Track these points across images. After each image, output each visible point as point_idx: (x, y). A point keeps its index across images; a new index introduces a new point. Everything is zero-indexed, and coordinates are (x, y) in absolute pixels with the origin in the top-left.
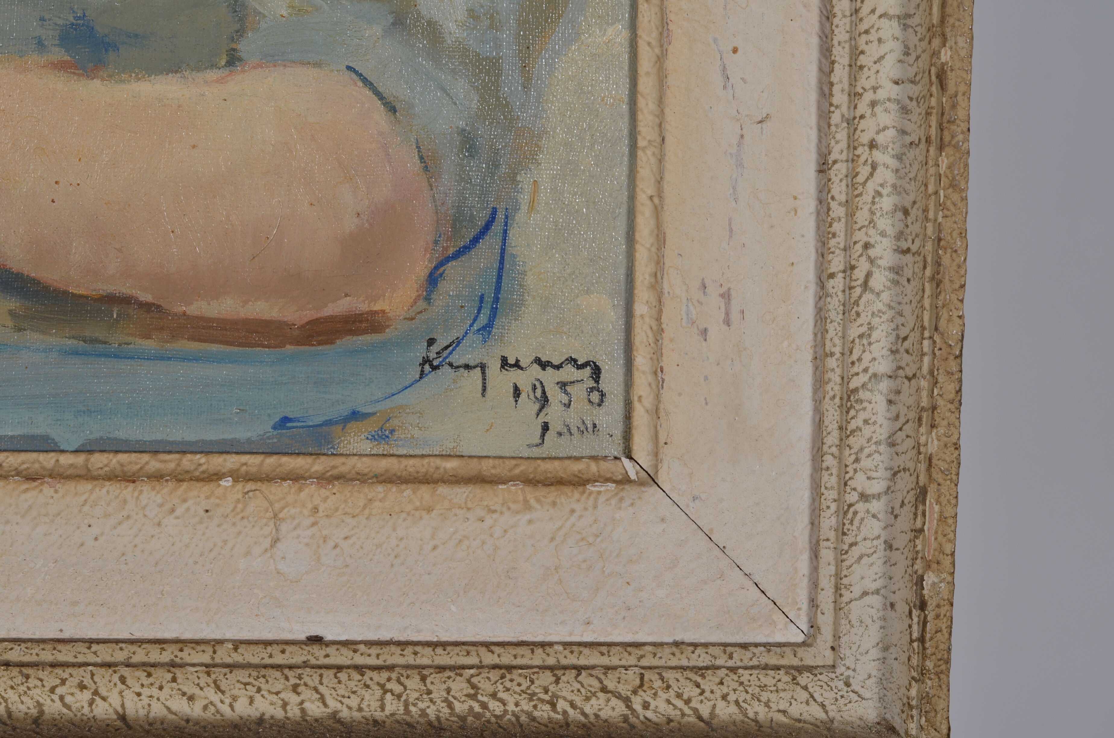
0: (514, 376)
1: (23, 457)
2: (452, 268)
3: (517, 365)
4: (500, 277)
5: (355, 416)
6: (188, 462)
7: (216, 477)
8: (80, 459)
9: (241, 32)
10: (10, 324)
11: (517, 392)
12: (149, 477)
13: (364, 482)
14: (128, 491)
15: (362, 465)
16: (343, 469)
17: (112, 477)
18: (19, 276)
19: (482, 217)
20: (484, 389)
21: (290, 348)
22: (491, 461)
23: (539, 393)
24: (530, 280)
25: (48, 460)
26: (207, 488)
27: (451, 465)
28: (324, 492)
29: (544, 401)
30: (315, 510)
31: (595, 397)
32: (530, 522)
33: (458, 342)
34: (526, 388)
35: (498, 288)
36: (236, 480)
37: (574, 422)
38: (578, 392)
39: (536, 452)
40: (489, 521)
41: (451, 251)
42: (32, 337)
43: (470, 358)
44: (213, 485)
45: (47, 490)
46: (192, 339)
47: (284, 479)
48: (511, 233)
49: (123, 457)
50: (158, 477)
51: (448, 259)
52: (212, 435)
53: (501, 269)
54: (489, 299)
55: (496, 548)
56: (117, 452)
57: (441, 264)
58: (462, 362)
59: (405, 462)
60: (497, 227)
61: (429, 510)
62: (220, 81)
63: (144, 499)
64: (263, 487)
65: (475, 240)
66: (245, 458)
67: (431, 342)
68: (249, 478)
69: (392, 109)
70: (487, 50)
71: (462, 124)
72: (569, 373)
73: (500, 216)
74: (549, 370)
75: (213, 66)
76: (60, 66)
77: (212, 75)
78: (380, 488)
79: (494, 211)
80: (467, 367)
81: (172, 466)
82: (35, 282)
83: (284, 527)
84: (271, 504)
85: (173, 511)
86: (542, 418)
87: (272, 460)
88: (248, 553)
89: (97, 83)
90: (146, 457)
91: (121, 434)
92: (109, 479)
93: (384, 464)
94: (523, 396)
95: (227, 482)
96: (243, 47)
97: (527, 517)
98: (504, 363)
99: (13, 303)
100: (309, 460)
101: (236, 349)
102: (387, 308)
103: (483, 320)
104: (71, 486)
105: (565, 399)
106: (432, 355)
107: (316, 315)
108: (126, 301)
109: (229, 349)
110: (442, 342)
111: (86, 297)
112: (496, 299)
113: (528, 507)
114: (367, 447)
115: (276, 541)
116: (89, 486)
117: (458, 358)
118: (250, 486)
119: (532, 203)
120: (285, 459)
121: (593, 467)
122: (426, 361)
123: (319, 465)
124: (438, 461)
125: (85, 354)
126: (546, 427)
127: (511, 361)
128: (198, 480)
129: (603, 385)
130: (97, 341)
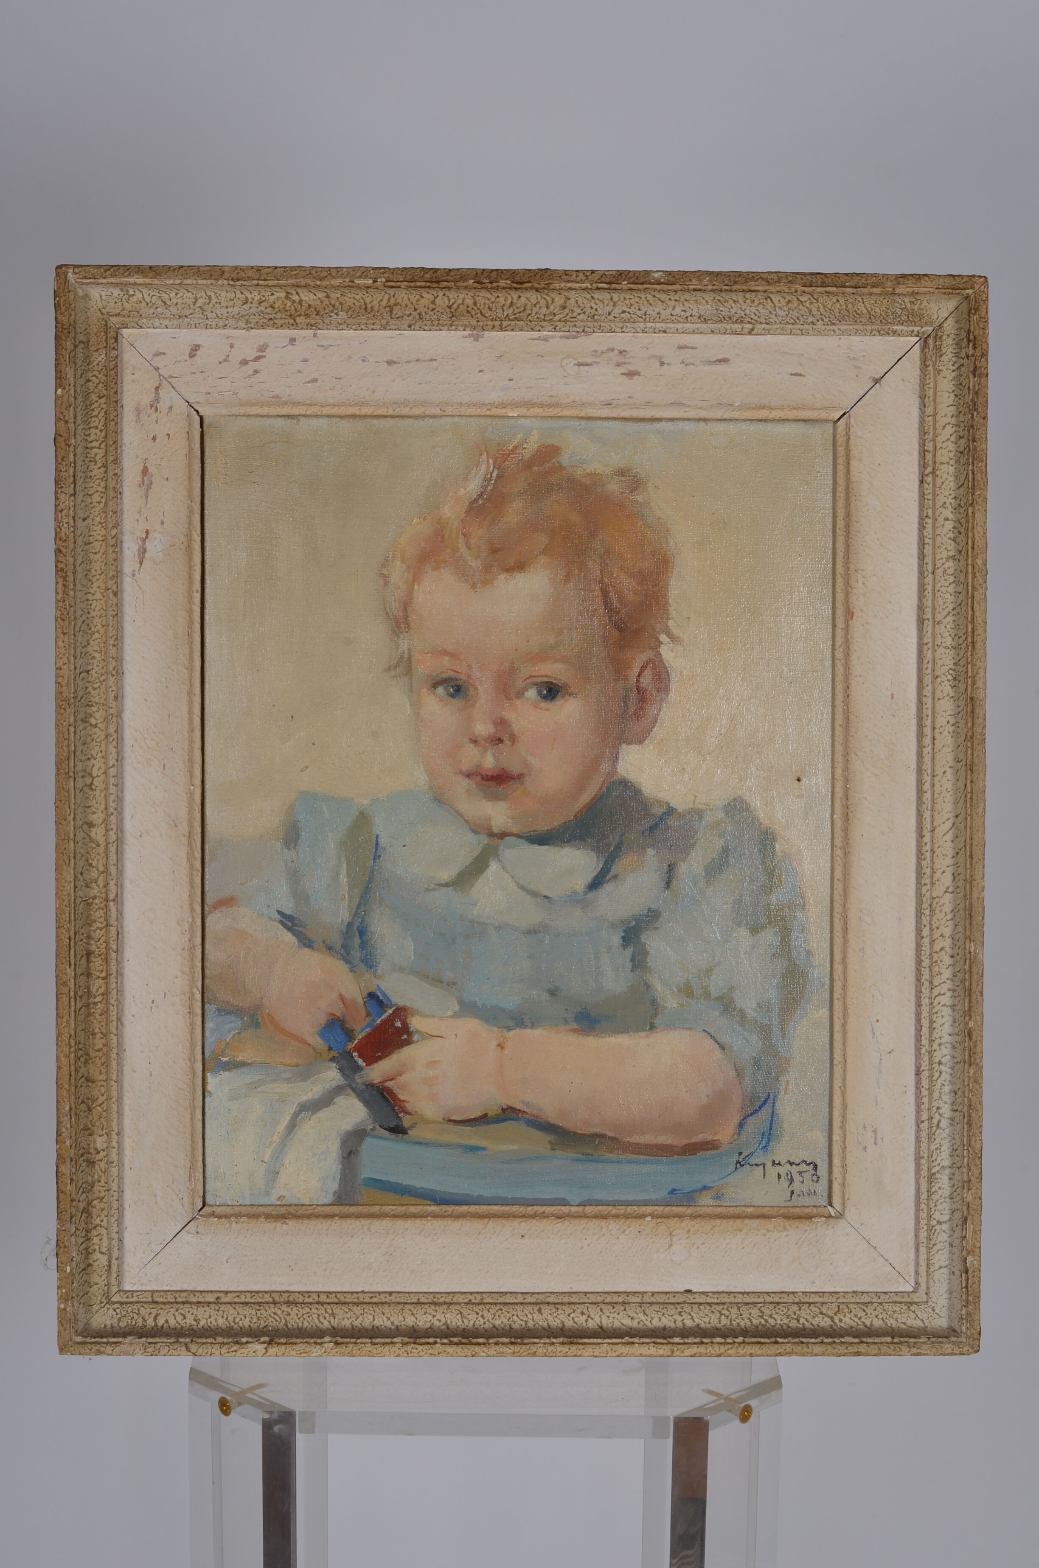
0: (778, 1169)
1: (554, 1208)
2: (750, 1120)
3: (779, 1164)
4: (771, 1124)
5: (705, 1188)
6: (630, 1209)
7: (643, 1216)
8: (581, 1209)
9: (656, 1014)
10: (549, 1147)
11: (779, 1176)
12: (613, 1216)
13: (710, 1218)
14: (603, 1223)
15: (709, 1210)
16: (701, 1212)
17: (596, 1217)
18: (553, 1125)
19: (763, 1096)
20: (764, 1175)
21: (676, 1157)
22: (768, 1209)
23: (789, 1177)
24: (785, 1125)
25: (566, 1209)
26: (639, 1221)
27: (749, 1210)
28: (693, 1223)
29: (792, 1180)
30: (689, 1231)
31: (815, 1178)
32: (786, 1236)
33: (752, 1153)
34: (783, 1174)
35: (771, 1129)
36: (653, 1218)
37: (805, 1190)
38: (807, 1176)
39: (788, 1204)
40: (768, 1236)
41: (749, 1112)
42: (559, 1153)
43: (758, 1161)
44: (642, 1220)
45: (567, 1223)
46: (632, 1153)
47: (674, 1217)
48: (776, 1104)
49: (600, 1208)
50: (617, 1216)
51: (748, 1116)
52: (641, 1197)
53: (772, 1120)
54: (766, 1134)
55: (771, 1248)
56: (597, 1205)
57: (745, 1118)
58: (754, 1163)
59: (729, 1209)
60: (770, 1101)
61: (741, 1230)
62: (647, 1037)
63: (611, 1227)
64: (665, 1220)
65: (760, 1107)
66: (656, 1208)
67: (740, 1154)
68: (658, 1217)
69: (723, 1048)
70: (766, 1021)
71: (754, 1055)
72: (803, 1167)
73: (772, 1096)
74: (794, 1166)
75: (643, 1030)
76: (575, 1031)
77: (642, 1034)
78: (718, 1221)
79: (769, 1095)
80: (757, 1165)
81: (623, 1211)
82: (561, 1128)
83: (674, 1239)
84: (669, 1228)
85: (624, 1232)
86: (791, 1189)
87: (668, 1209)
88: (658, 1252)
89: (591, 1038)
90: (610, 1208)
91: (598, 1197)
92: (595, 1217)
93: (719, 1210)
94: (782, 1178)
95: (649, 1219)
96: (657, 1022)
97: (785, 1233)
98: (774, 1163)
99: (551, 1138)
100: (685, 1208)
101: (652, 1158)
102: (720, 1138)
103: (764, 1143)
104: (577, 1221)
105: (801, 1179)
106: (741, 1160)
107: (686, 1141)
108: (602, 1136)
109: (648, 1158)
110: (745, 1154)
111: (585, 1135)
112: (770, 1134)
113: (785, 1229)
114: (711, 1202)
115: (671, 1245)
116: (586, 1221)
117: (752, 1161)
118: (659, 1220)
119: (786, 1090)
120: (674, 1208)
121: (815, 1211)
122: (738, 1162)
123: (689, 1211)
124: (744, 1208)
125: (582, 1160)
126: (792, 1193)
127: (777, 1162)
128: (635, 1217)
129: (818, 1173)
130: (588, 1154)
